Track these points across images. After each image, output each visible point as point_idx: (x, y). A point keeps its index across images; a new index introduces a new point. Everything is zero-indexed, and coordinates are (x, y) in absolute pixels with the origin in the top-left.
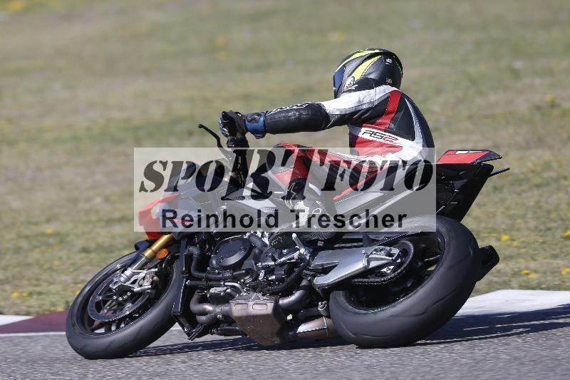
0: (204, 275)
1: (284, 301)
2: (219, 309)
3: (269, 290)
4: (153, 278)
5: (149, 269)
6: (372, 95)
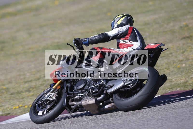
0: (72, 92)
1: (99, 99)
2: (78, 103)
3: (93, 95)
4: (56, 95)
5: (55, 92)
6: (123, 29)
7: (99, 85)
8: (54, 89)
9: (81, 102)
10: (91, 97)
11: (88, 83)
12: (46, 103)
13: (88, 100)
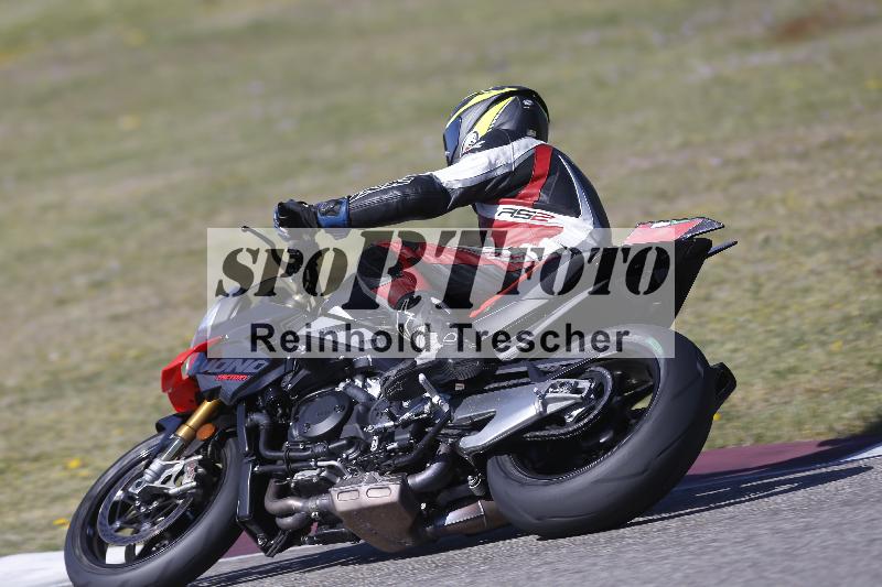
0: (280, 454)
1: (416, 480)
2: (314, 504)
3: (389, 465)
4: (196, 470)
5: (187, 457)
6: (508, 153)
7: (416, 415)
8: (182, 439)
9: (327, 496)
10: (377, 475)
11: (360, 408)
12: (143, 509)
13: (364, 488)
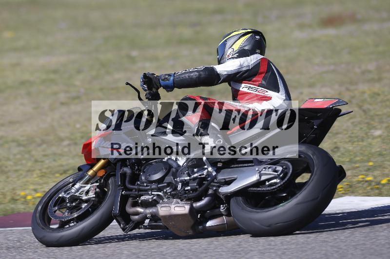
0: (136, 187)
1: (197, 205)
2: (149, 211)
3: (186, 197)
4: (95, 189)
5: (92, 184)
6: (249, 61)
7: (200, 175)
8: (90, 176)
9: (156, 208)
10: (179, 201)
11: (174, 170)
13: (173, 206)
